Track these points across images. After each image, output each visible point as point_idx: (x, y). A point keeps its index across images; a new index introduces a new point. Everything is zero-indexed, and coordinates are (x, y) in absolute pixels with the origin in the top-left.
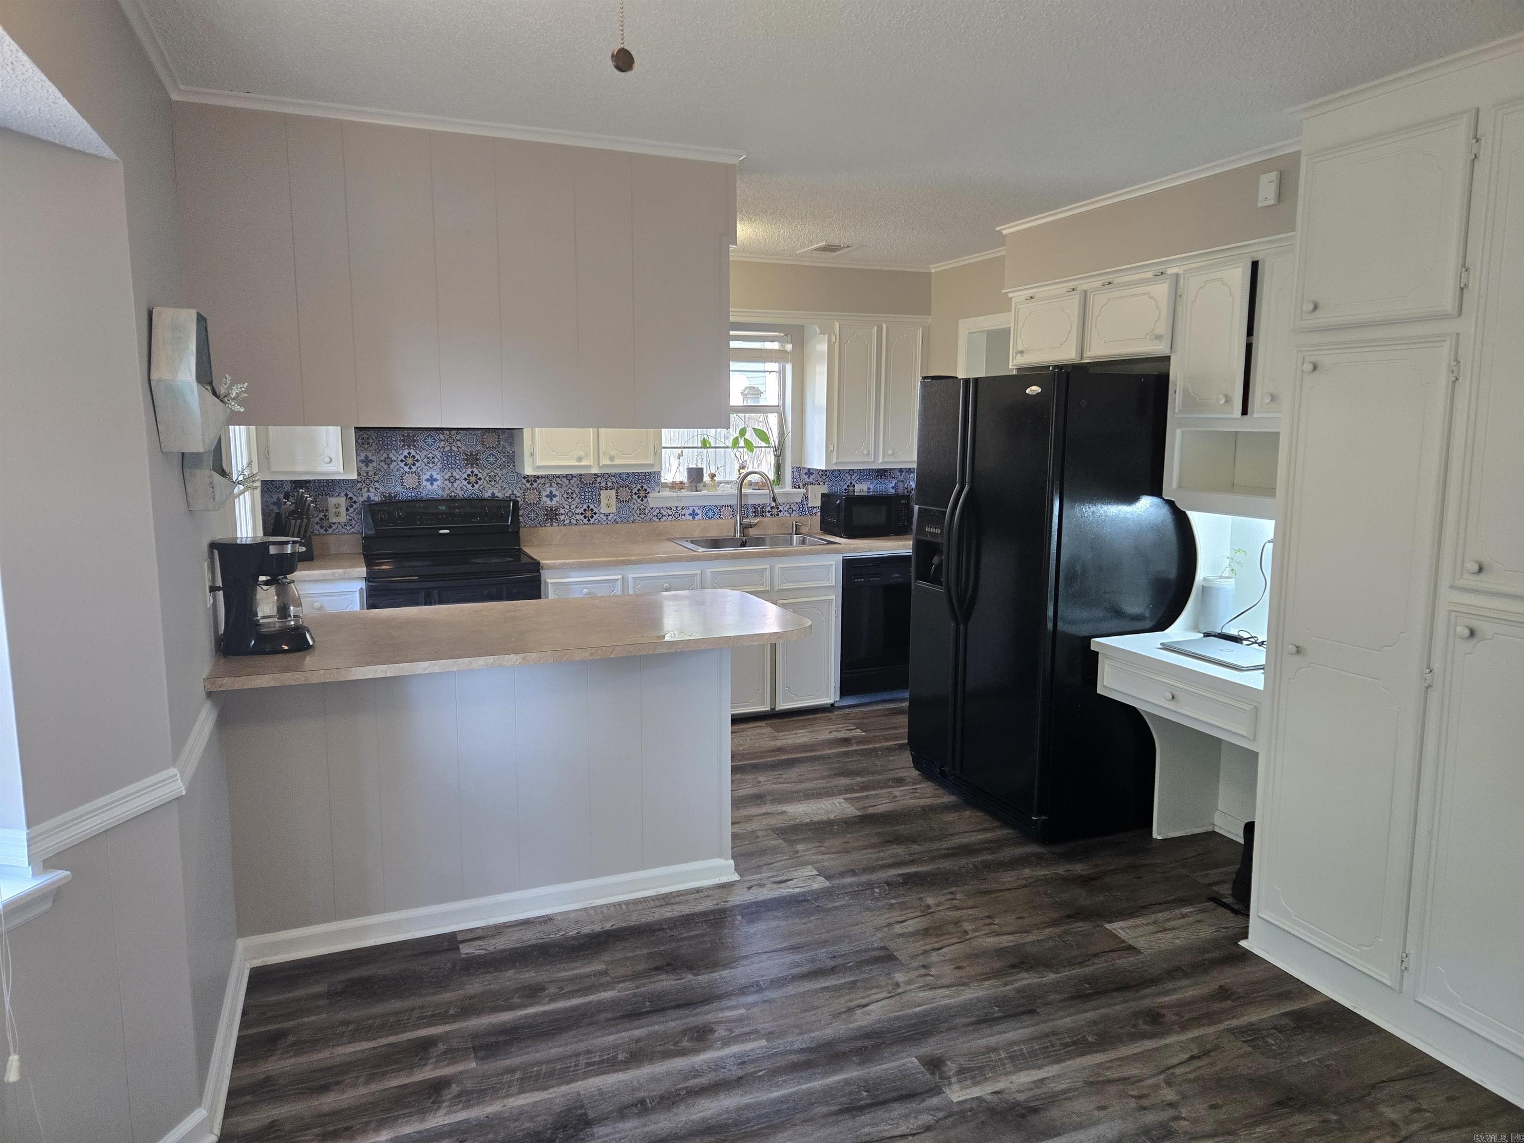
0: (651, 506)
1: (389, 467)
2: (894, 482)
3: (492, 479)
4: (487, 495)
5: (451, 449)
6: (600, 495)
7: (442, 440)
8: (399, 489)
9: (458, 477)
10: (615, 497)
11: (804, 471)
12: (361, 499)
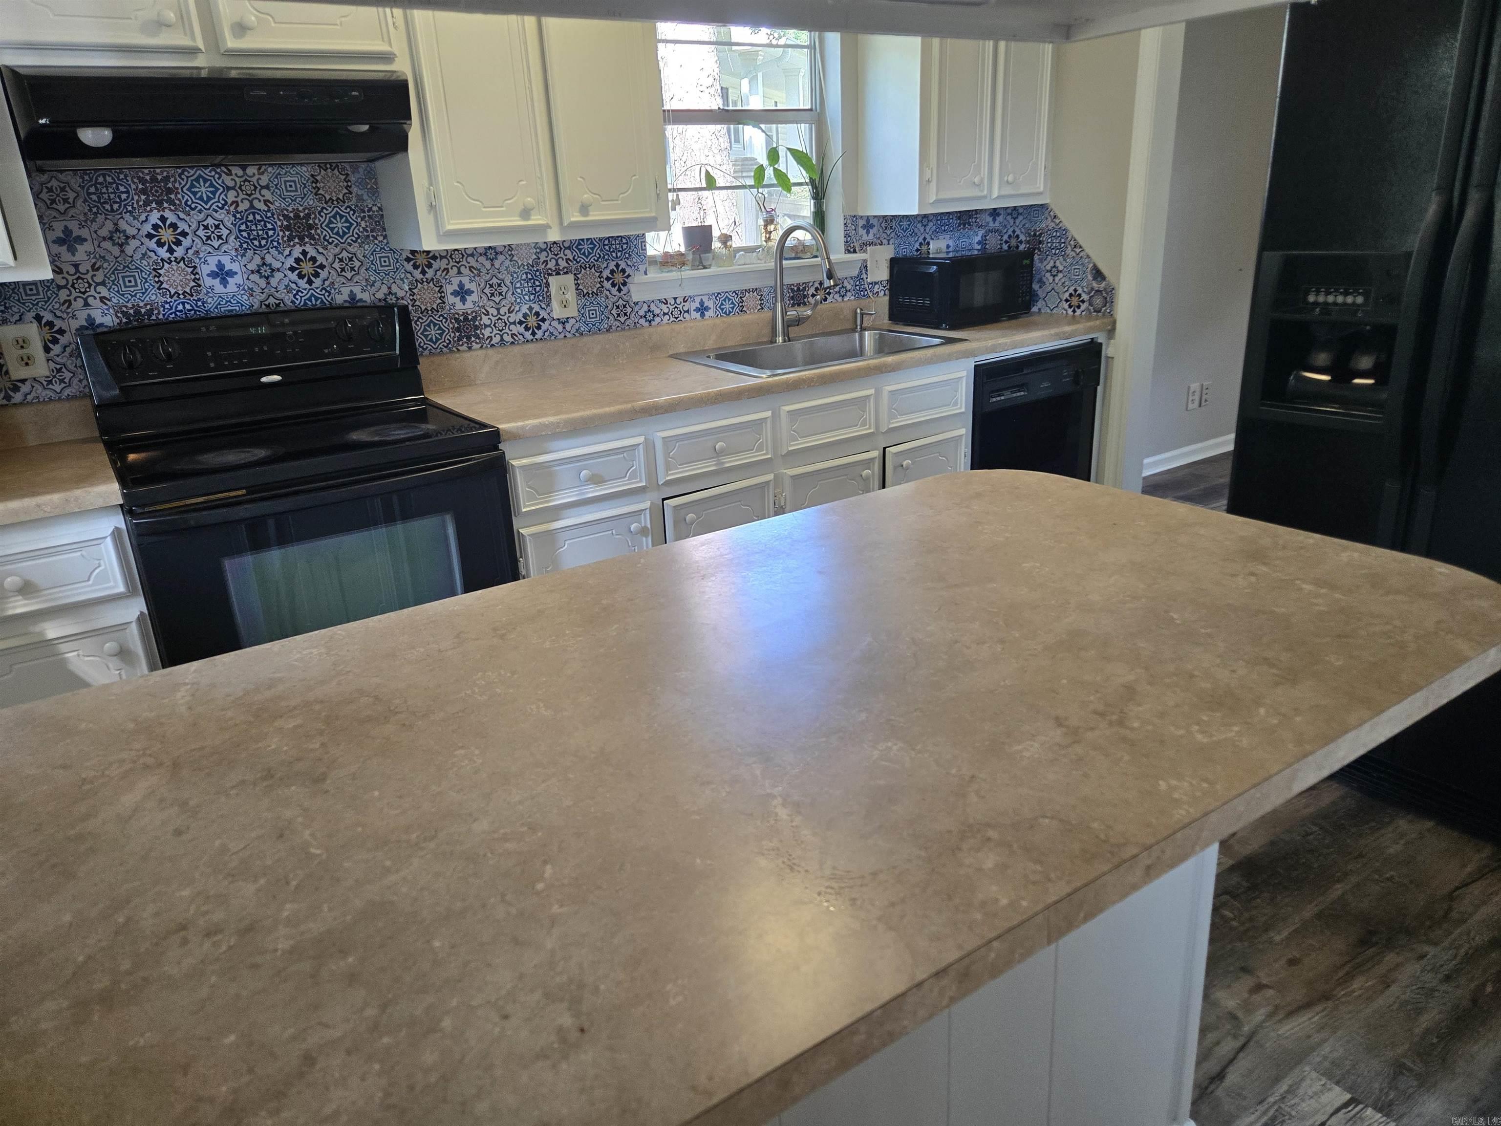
0: (635, 299)
1: (122, 251)
2: (981, 232)
3: (346, 265)
4: (341, 299)
5: (252, 206)
6: (548, 285)
7: (229, 188)
8: (154, 296)
9: (276, 265)
10: (574, 287)
11: (861, 223)
12: (75, 324)
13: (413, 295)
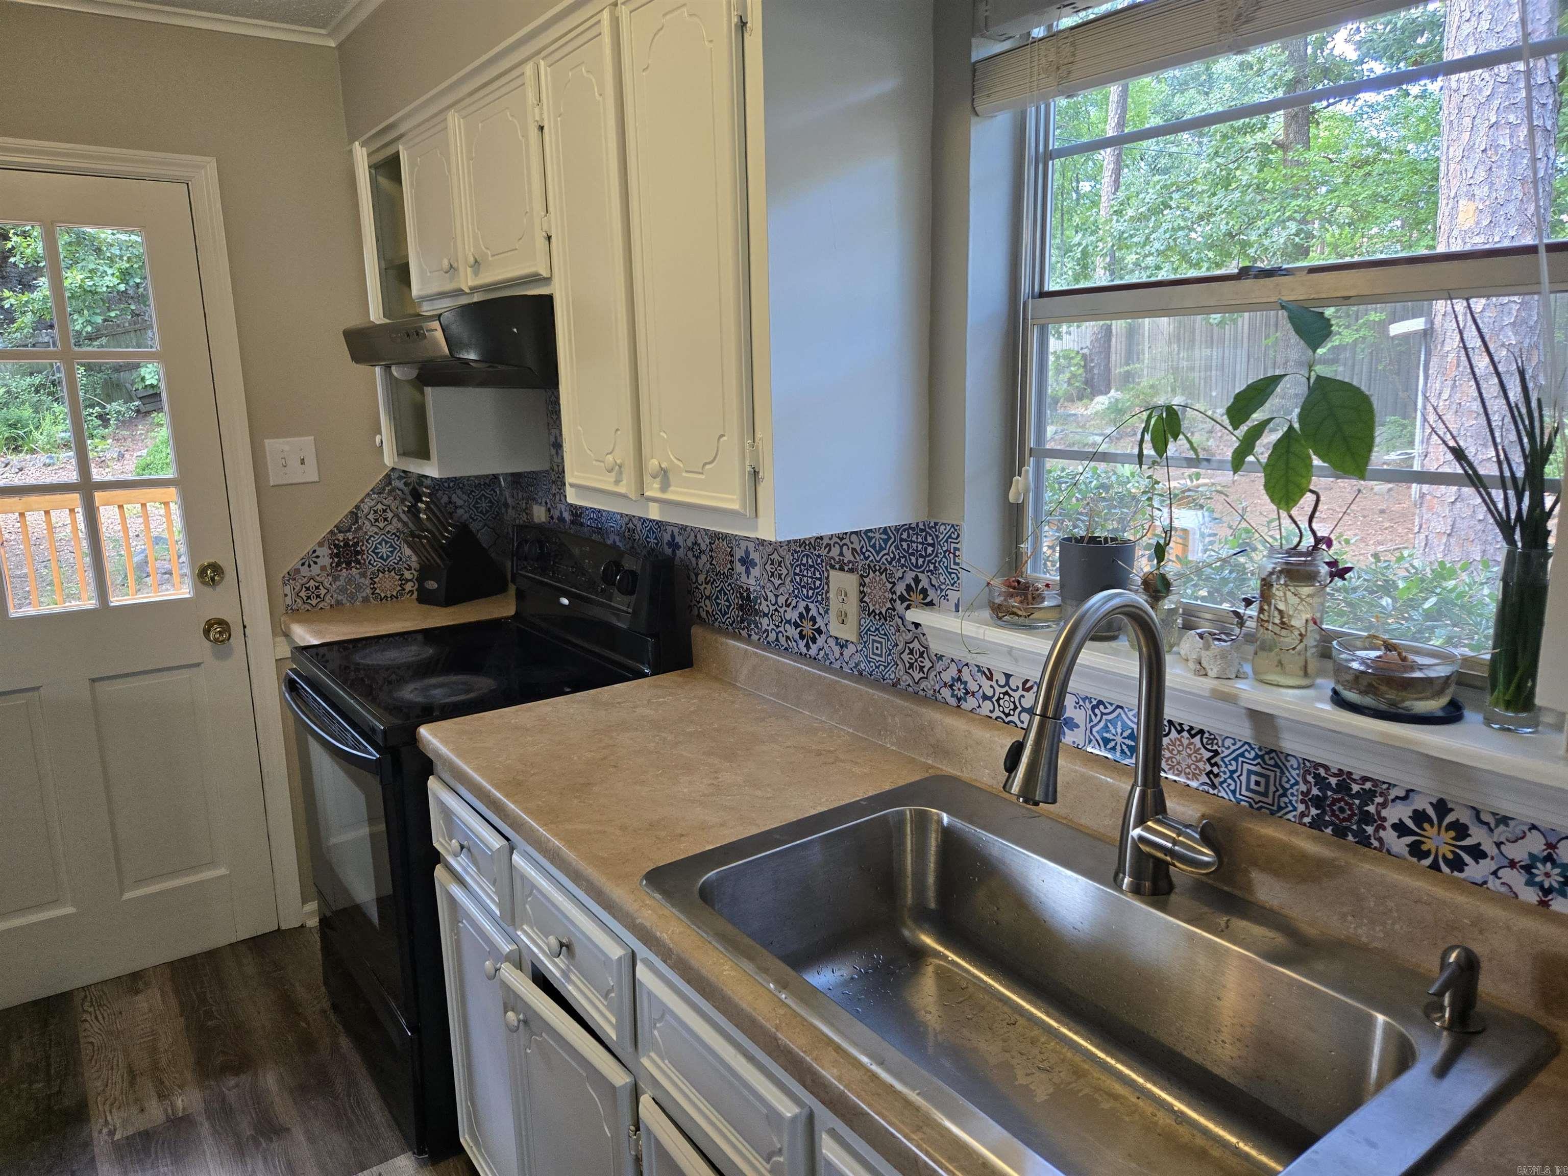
0: (935, 648)
6: (828, 581)
10: (858, 596)
13: (711, 551)
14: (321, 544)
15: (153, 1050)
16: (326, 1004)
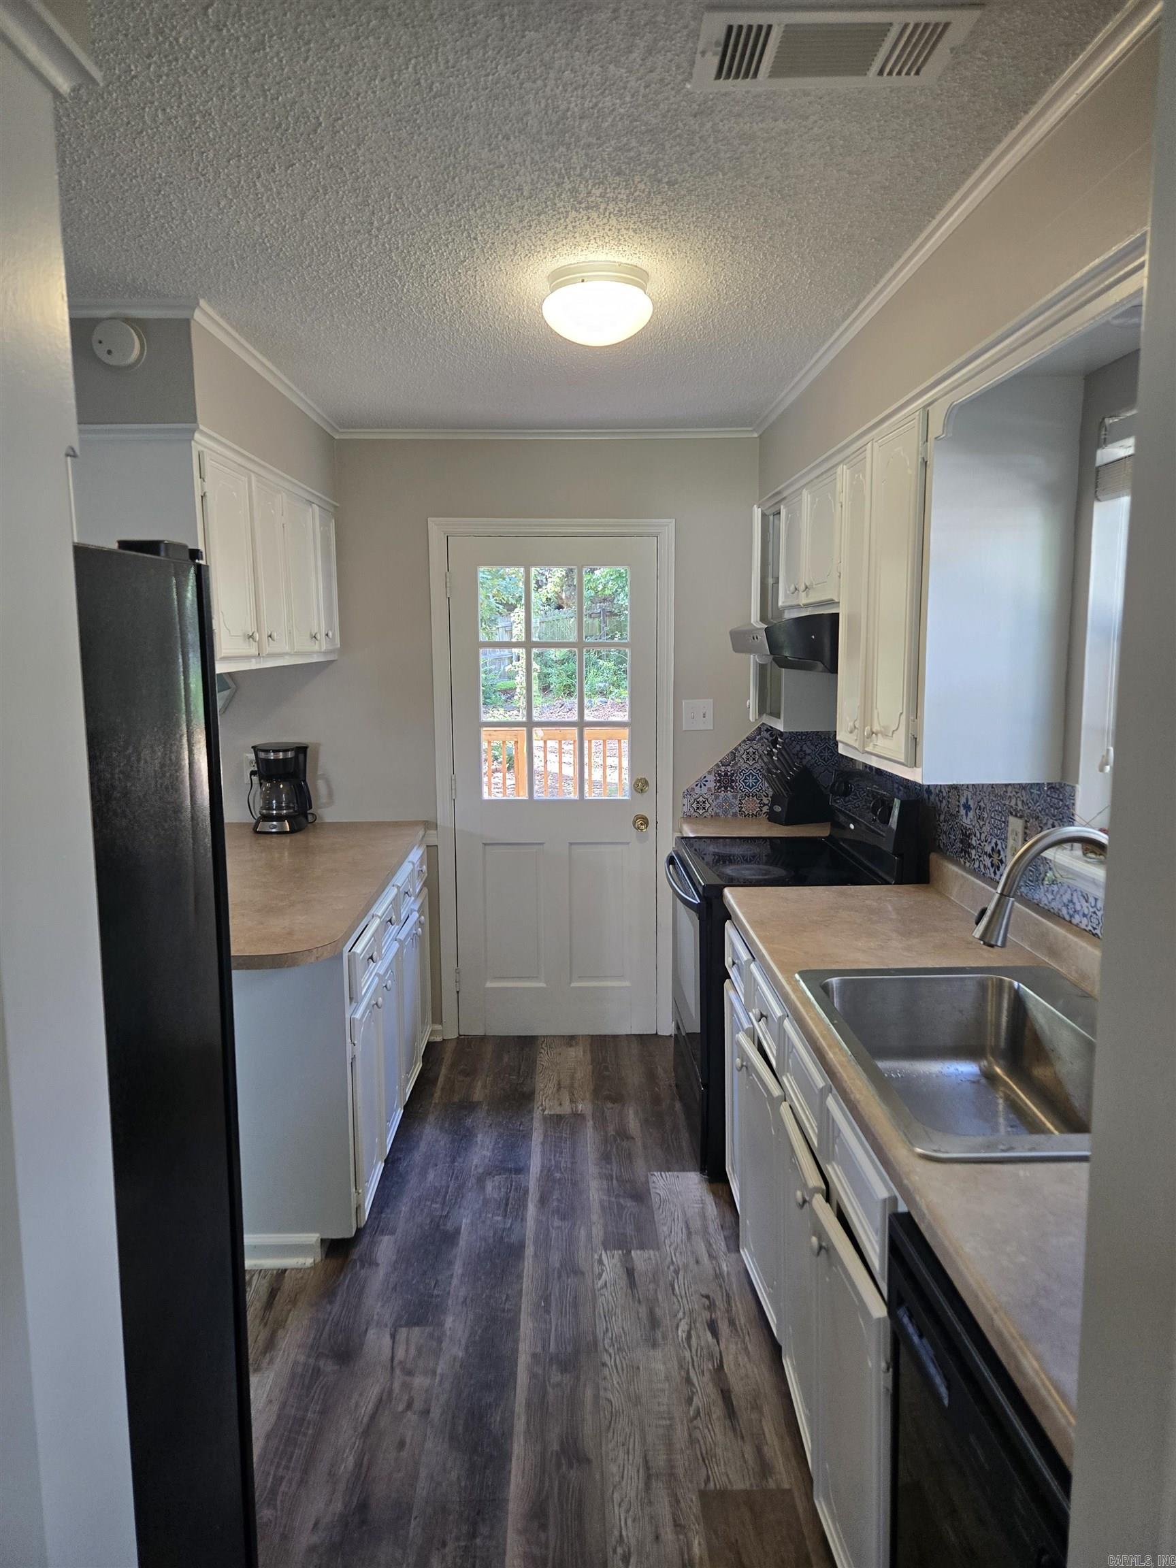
6: (1008, 823)
10: (1022, 835)
13: (949, 797)
14: (709, 773)
15: (572, 1078)
16: (673, 1083)
